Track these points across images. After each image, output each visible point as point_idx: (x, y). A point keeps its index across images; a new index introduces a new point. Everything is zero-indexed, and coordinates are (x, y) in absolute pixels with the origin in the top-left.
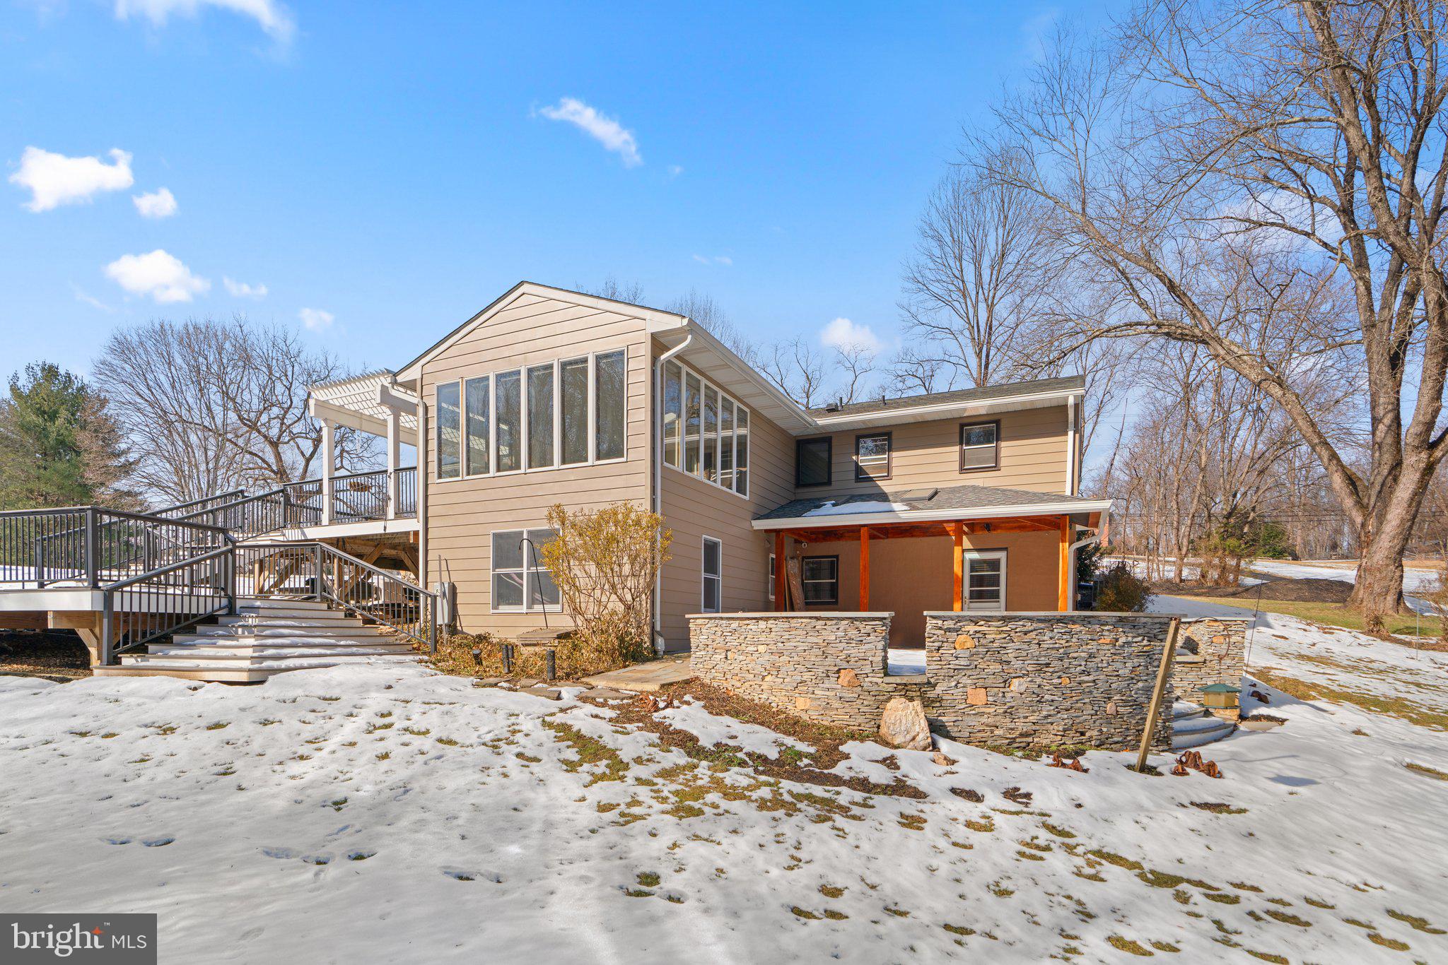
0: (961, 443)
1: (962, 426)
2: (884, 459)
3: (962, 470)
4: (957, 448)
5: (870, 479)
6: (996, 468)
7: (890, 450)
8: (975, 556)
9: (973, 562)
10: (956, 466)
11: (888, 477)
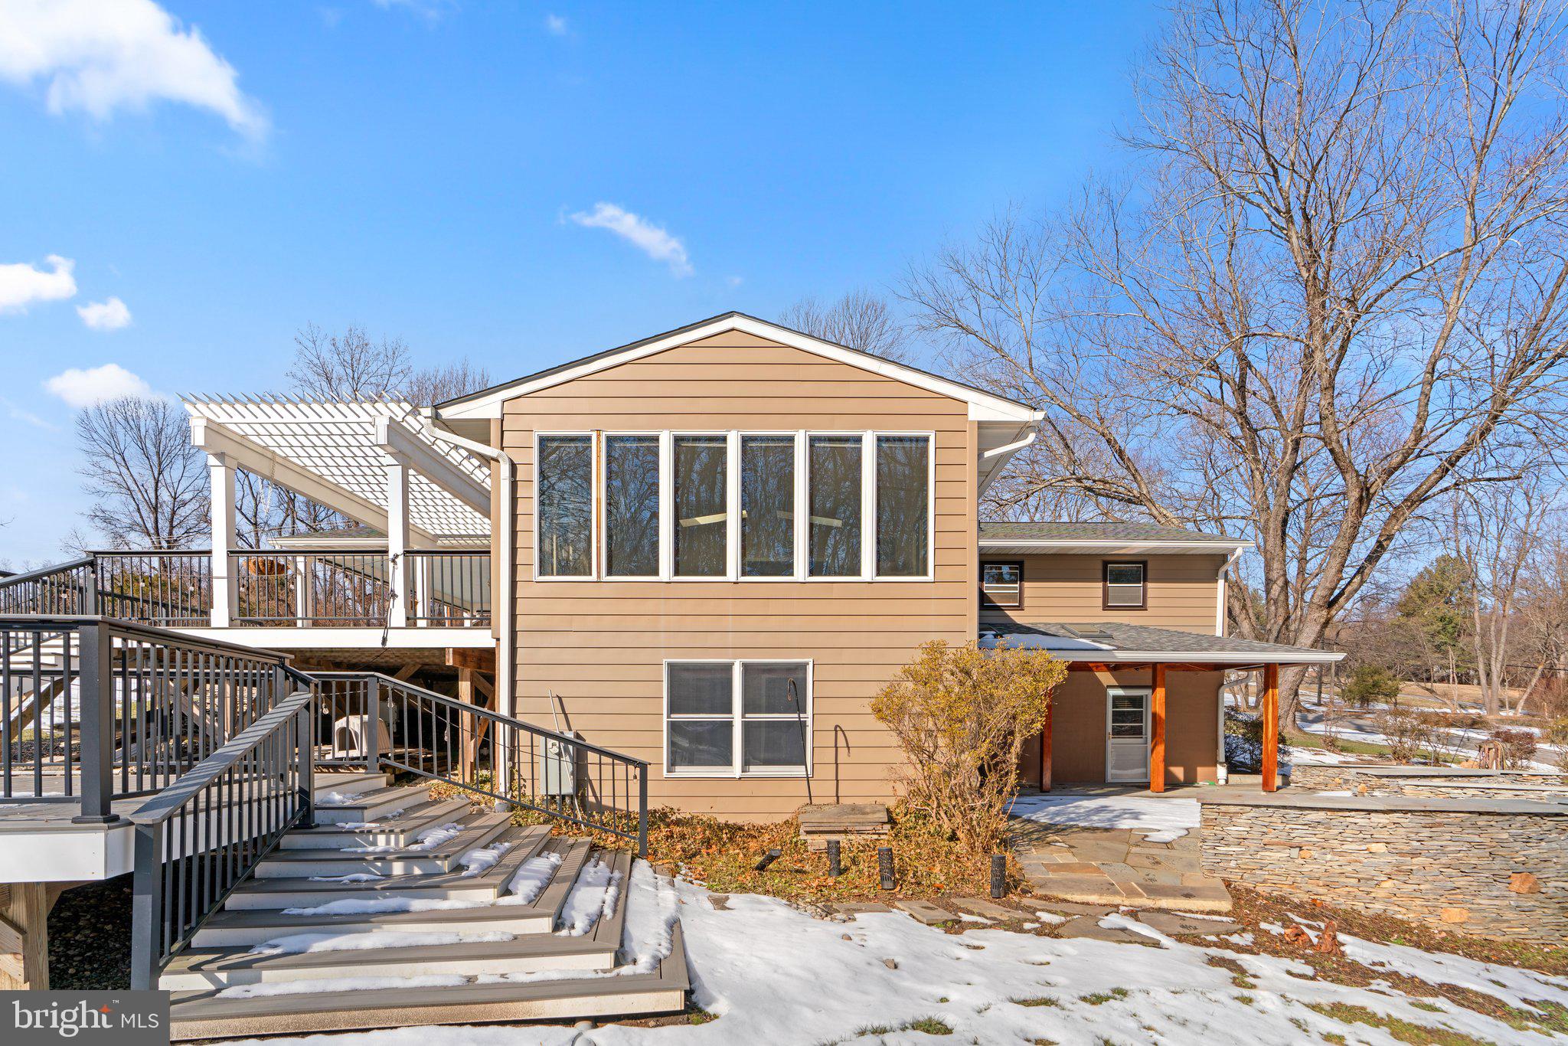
0: (1105, 580)
1: (1105, 564)
2: (1015, 588)
3: (1106, 607)
4: (1100, 585)
5: (999, 608)
6: (1143, 608)
7: (1022, 580)
8: (1120, 692)
9: (1115, 698)
10: (1100, 602)
11: (1020, 607)
